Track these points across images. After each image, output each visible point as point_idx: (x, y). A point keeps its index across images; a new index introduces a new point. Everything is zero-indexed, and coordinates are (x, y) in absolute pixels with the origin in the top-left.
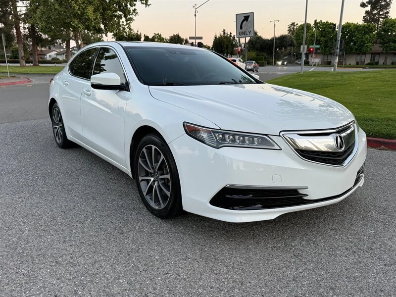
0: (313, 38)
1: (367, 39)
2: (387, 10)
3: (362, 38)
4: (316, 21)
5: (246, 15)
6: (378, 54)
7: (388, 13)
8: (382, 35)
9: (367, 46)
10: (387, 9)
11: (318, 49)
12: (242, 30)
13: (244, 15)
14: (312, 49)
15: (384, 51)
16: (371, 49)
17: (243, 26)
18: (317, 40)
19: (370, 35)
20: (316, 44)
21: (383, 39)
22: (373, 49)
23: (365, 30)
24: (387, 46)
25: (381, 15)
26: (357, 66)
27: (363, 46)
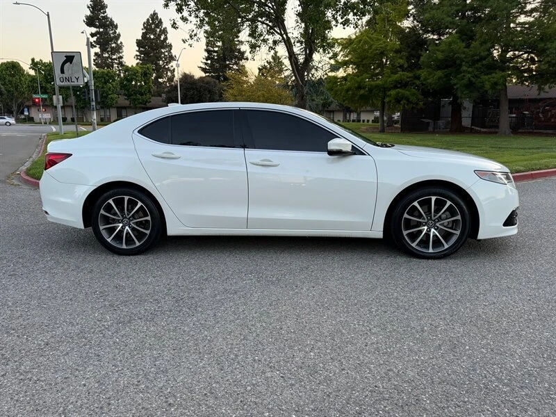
0: (36, 85)
1: (109, 89)
2: (121, 55)
3: (103, 87)
4: (33, 60)
5: (68, 54)
6: (125, 108)
7: (121, 57)
8: (126, 85)
9: (112, 98)
10: (120, 53)
11: (46, 99)
12: (64, 76)
13: (65, 54)
14: (37, 100)
15: (132, 105)
16: (117, 102)
17: (65, 69)
18: (42, 87)
19: (112, 85)
20: (42, 93)
21: (128, 90)
22: (119, 102)
23: (105, 78)
24: (134, 99)
25: (114, 59)
26: (102, 123)
27: (106, 97)
